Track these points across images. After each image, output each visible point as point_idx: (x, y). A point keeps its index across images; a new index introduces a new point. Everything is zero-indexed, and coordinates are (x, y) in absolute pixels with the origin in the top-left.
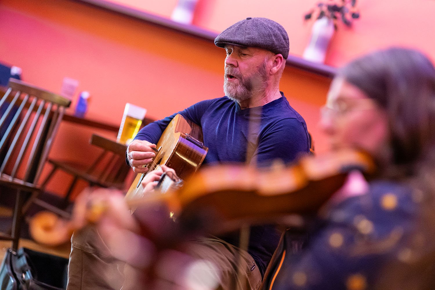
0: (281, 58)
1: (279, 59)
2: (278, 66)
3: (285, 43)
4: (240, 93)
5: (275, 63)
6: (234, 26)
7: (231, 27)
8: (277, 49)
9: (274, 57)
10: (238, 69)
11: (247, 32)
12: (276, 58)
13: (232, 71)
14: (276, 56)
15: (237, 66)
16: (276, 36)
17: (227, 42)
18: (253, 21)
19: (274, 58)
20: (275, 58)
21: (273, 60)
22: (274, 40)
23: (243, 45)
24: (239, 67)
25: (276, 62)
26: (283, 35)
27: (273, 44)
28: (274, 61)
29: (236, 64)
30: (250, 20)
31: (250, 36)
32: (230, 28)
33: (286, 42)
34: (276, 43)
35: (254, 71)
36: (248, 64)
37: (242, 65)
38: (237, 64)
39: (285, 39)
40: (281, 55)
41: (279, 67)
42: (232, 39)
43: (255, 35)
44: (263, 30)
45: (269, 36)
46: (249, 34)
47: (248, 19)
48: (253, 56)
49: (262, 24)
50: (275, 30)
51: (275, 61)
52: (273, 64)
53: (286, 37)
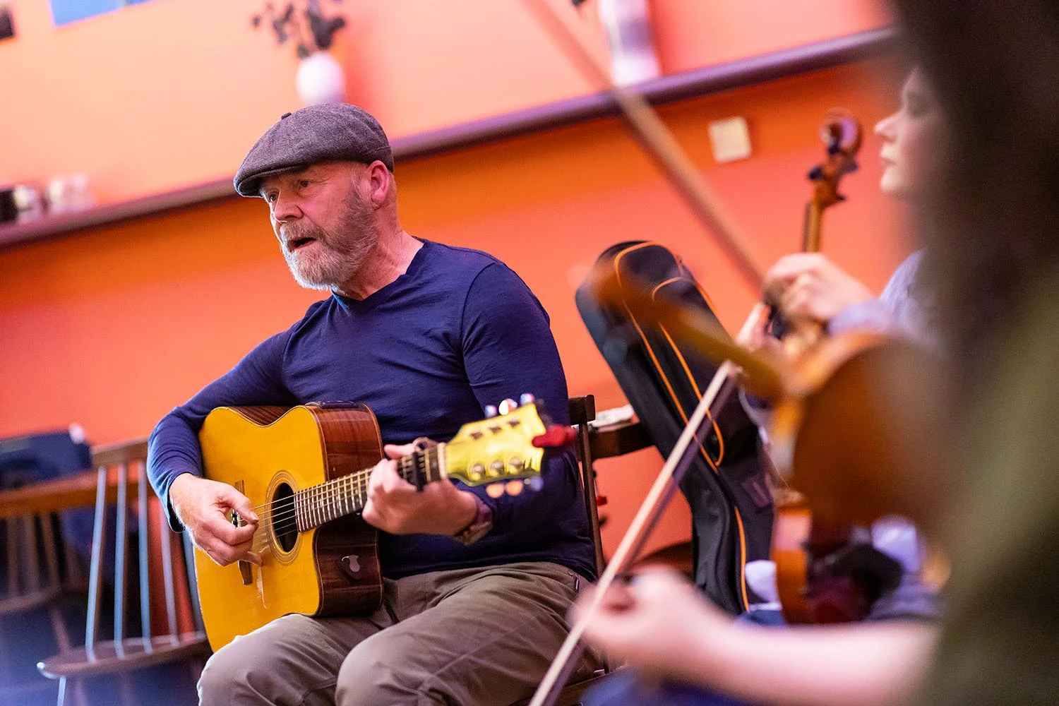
0: (380, 167)
1: (378, 172)
2: (382, 186)
3: (377, 136)
4: (330, 266)
5: (375, 183)
6: (262, 140)
7: (257, 145)
8: (366, 151)
9: (368, 170)
10: (306, 220)
11: (292, 137)
12: (373, 172)
13: (295, 229)
14: (370, 167)
15: (300, 214)
16: (353, 126)
17: (259, 172)
18: (296, 116)
19: (368, 172)
20: (371, 172)
21: (368, 179)
22: (354, 135)
23: (295, 165)
24: (307, 216)
25: (375, 180)
26: (367, 123)
27: (355, 142)
28: (370, 178)
29: (298, 213)
30: (290, 116)
31: (301, 142)
32: (255, 148)
33: (379, 134)
34: (361, 140)
35: (340, 212)
36: (323, 202)
37: (309, 208)
38: (299, 211)
39: (374, 129)
40: (379, 163)
41: (385, 186)
42: (267, 162)
43: (311, 139)
44: (324, 124)
45: (340, 130)
46: (297, 140)
47: (283, 118)
48: (326, 182)
49: (318, 114)
50: (348, 117)
51: (372, 178)
52: (371, 185)
53: (376, 125)
